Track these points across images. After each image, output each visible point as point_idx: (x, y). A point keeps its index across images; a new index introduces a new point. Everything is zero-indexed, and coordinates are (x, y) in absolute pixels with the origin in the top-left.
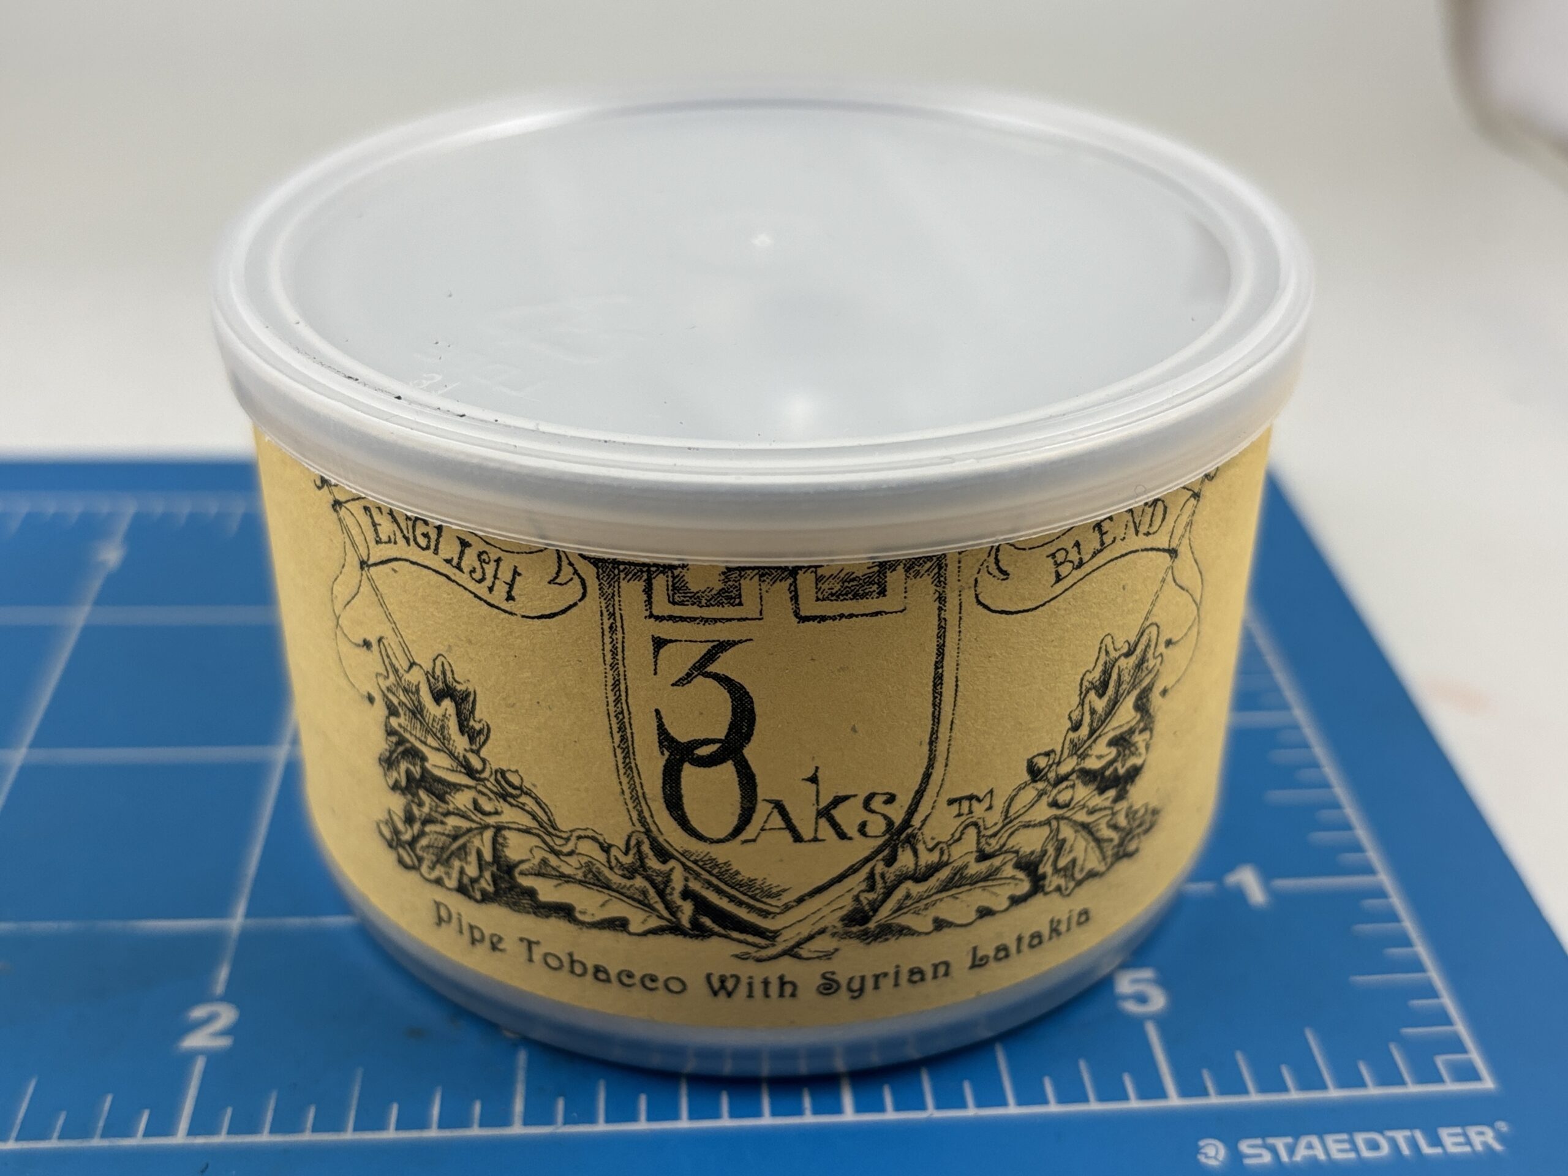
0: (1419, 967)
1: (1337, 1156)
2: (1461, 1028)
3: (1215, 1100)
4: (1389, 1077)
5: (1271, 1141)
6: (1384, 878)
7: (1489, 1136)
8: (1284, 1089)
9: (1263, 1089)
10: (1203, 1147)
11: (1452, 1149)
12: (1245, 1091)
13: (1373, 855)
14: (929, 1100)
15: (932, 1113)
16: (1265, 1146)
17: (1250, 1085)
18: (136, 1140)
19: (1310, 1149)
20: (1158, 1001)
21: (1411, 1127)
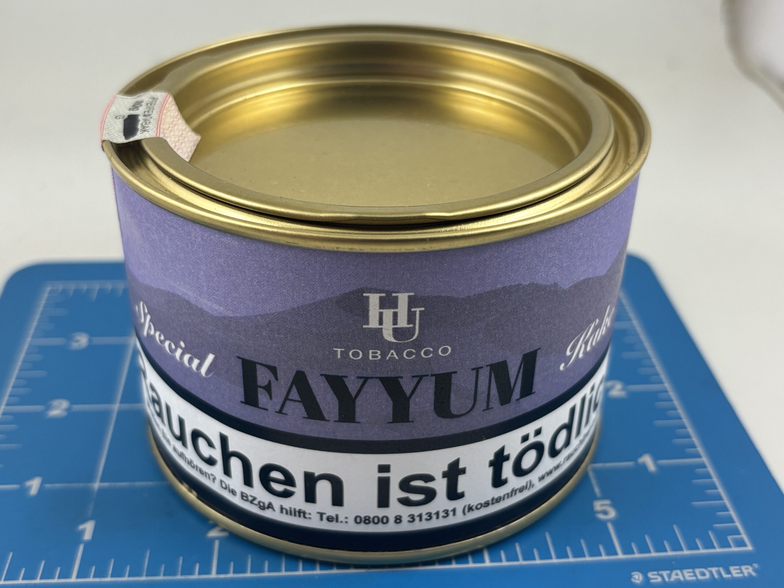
0: (720, 498)
1: (688, 578)
2: (738, 524)
3: (637, 556)
4: (709, 545)
5: (661, 572)
6: (705, 459)
7: (750, 570)
8: (666, 551)
9: (657, 551)
10: (633, 575)
11: (735, 575)
12: (649, 552)
13: (700, 450)
14: (520, 557)
15: (521, 562)
16: (658, 575)
17: (651, 549)
18: (196, 576)
19: (677, 576)
20: (612, 514)
21: (718, 566)
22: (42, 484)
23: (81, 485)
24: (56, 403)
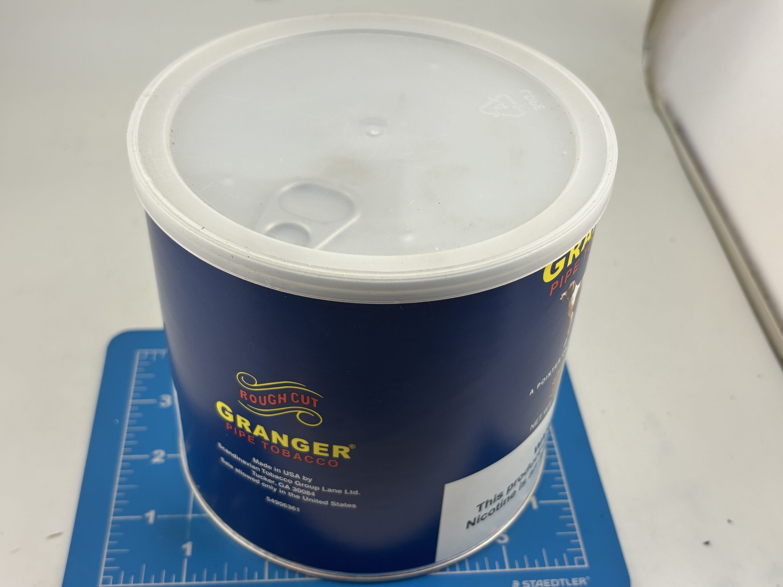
0: (575, 530)
2: (582, 549)
3: (517, 569)
4: (562, 563)
5: (530, 581)
6: (569, 501)
7: (584, 581)
8: (535, 566)
9: (530, 566)
10: (513, 583)
11: (575, 584)
12: (525, 567)
13: (568, 493)
16: (528, 582)
17: (527, 565)
18: (256, 580)
19: (540, 583)
20: (506, 540)
21: (565, 578)
22: (156, 515)
23: (180, 516)
24: (156, 452)
